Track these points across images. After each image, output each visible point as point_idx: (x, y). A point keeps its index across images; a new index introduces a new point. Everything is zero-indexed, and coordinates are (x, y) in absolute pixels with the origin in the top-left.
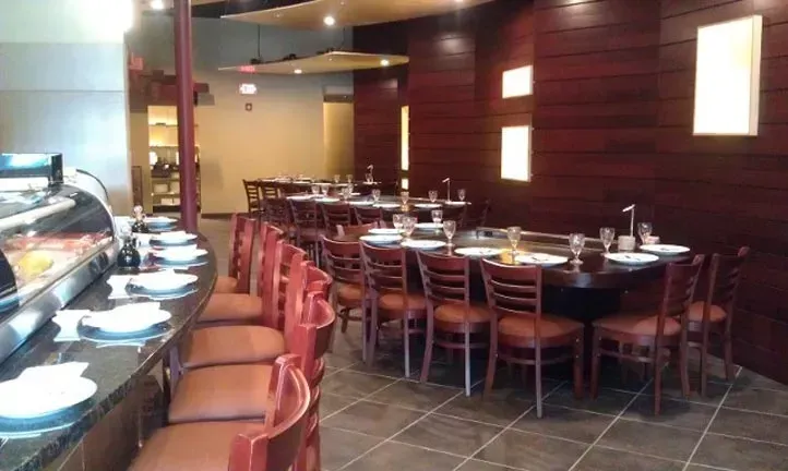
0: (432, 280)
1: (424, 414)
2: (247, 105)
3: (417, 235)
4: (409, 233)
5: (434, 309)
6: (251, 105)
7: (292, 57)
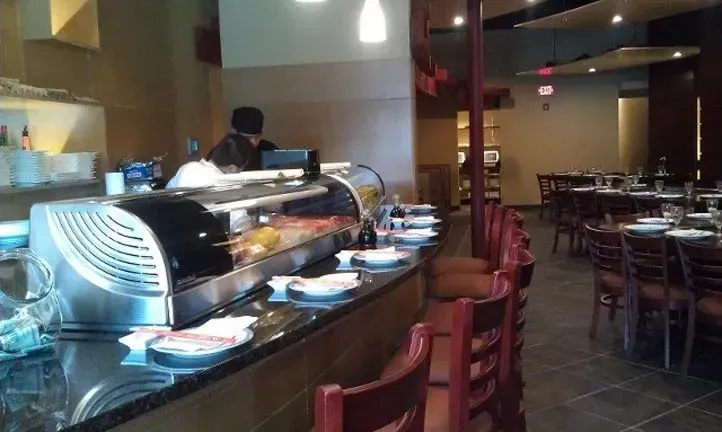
0: (693, 270)
1: (675, 406)
2: (544, 105)
3: (686, 224)
4: (678, 223)
5: (697, 300)
6: (547, 105)
7: (586, 57)
